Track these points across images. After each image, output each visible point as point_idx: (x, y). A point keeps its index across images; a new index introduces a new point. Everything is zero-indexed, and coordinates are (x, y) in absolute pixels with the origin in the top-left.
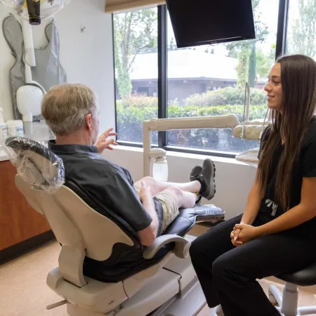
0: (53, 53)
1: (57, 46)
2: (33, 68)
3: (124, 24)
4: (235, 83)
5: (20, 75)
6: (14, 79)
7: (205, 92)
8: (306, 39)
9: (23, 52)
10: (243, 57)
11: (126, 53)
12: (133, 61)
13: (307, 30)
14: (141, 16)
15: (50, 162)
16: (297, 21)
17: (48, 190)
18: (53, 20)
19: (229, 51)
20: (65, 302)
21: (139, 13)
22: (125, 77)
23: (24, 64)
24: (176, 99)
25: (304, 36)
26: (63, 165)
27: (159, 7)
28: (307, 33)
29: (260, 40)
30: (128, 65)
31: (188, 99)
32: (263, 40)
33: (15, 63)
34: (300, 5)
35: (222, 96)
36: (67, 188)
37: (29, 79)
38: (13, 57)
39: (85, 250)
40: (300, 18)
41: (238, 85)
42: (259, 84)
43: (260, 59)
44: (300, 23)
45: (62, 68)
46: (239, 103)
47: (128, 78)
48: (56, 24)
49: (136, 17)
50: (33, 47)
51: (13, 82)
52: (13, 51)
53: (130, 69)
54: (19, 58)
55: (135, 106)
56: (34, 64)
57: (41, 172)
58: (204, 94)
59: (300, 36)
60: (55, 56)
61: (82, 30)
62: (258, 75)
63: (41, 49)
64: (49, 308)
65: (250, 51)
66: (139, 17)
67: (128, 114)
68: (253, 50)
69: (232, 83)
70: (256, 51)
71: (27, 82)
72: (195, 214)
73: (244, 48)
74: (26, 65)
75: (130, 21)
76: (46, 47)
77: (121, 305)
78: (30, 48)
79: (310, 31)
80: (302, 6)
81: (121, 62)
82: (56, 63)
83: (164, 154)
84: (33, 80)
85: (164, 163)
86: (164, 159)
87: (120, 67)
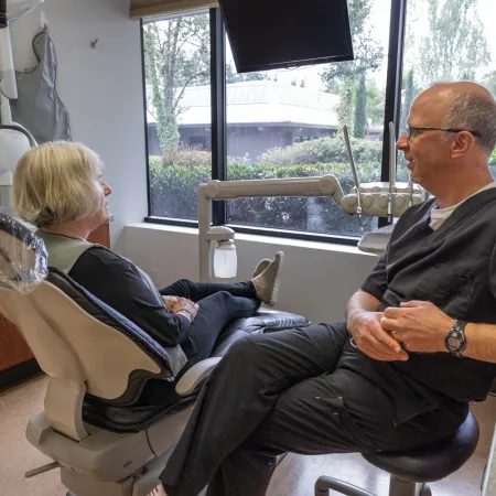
0: (47, 78)
1: (53, 68)
2: (13, 102)
3: (166, 38)
4: (336, 131)
7: (291, 144)
8: (441, 66)
10: (347, 93)
11: (170, 84)
12: (180, 97)
13: (441, 54)
14: (193, 27)
15: (24, 245)
16: (427, 39)
17: (20, 288)
18: (46, 27)
19: (326, 83)
20: (55, 465)
21: (190, 23)
22: (169, 120)
25: (438, 62)
26: (44, 249)
27: (213, 11)
28: (442, 59)
29: (372, 66)
30: (174, 102)
31: (264, 154)
32: (376, 66)
34: (431, 17)
35: (316, 151)
36: (51, 285)
37: (7, 118)
39: (86, 383)
40: (431, 37)
41: (339, 135)
42: (371, 134)
43: (372, 96)
44: (432, 43)
45: (60, 103)
46: (340, 161)
47: (173, 121)
48: (51, 33)
49: (185, 30)
50: (13, 69)
53: (177, 109)
55: (181, 164)
56: (15, 96)
57: (8, 260)
58: (289, 147)
59: (431, 62)
60: (51, 84)
61: (93, 44)
62: (370, 121)
63: (27, 72)
64: (30, 475)
65: (357, 83)
66: (190, 30)
67: (169, 176)
68: (362, 82)
69: (331, 132)
70: (366, 83)
71: (5, 123)
72: (262, 326)
73: (348, 79)
75: (176, 35)
76: (35, 69)
77: (144, 467)
78: (9, 71)
79: (446, 56)
80: (435, 18)
81: (163, 97)
82: (52, 96)
83: (231, 236)
84: (13, 120)
85: (232, 249)
86: (230, 244)
87: (160, 105)
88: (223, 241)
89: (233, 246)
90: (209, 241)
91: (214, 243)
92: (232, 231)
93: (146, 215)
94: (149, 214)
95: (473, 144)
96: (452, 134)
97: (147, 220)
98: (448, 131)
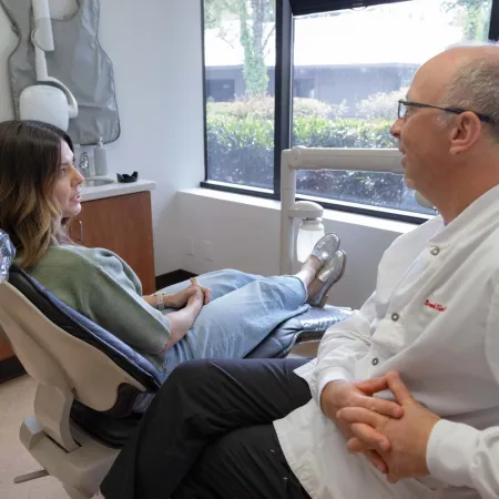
0: (87, 26)
1: (95, 14)
2: (48, 55)
5: (26, 66)
6: (15, 74)
9: (32, 26)
11: (260, 19)
22: (257, 62)
23: (33, 47)
24: (345, 101)
33: (18, 46)
37: (43, 73)
38: (13, 35)
45: (103, 53)
50: (48, 16)
51: (14, 81)
52: (14, 24)
54: (25, 36)
56: (51, 47)
60: (93, 33)
63: (66, 19)
67: (237, 132)
71: (39, 79)
74: (37, 49)
76: (74, 15)
78: (45, 19)
81: (251, 33)
82: (93, 45)
83: (319, 213)
84: (49, 75)
85: (319, 229)
86: (318, 223)
87: (248, 44)
88: (309, 219)
89: (321, 226)
90: (291, 218)
91: (298, 221)
92: (320, 207)
93: (202, 180)
94: (206, 179)
95: (478, 133)
96: (452, 115)
97: (203, 185)
98: (447, 110)
